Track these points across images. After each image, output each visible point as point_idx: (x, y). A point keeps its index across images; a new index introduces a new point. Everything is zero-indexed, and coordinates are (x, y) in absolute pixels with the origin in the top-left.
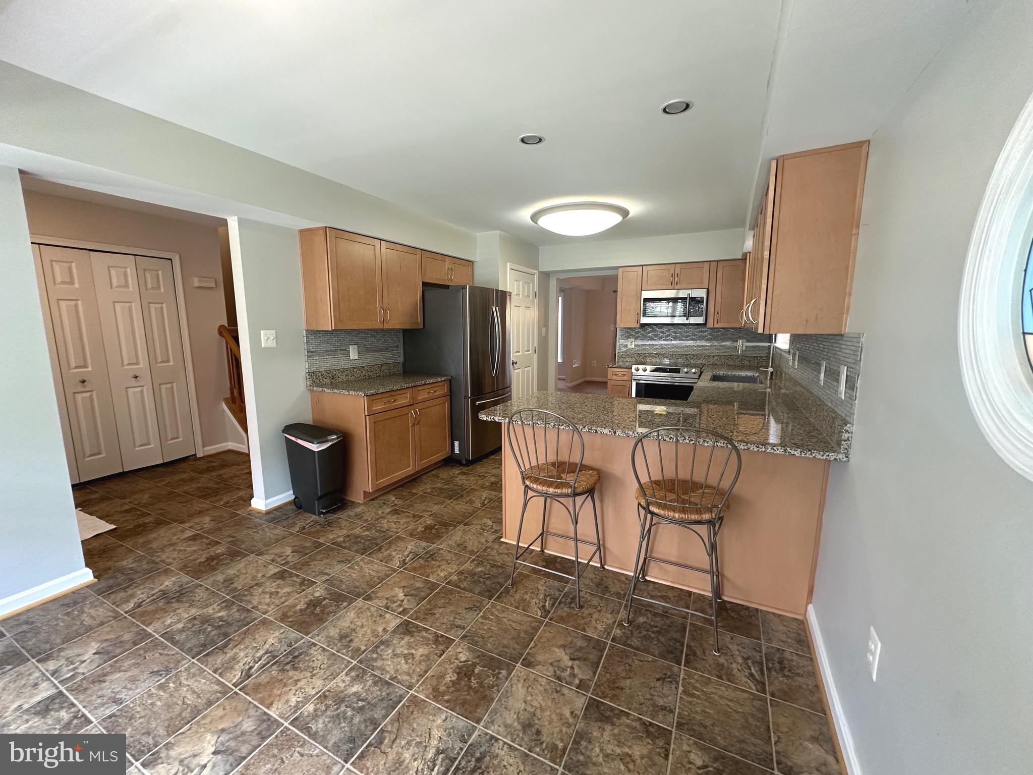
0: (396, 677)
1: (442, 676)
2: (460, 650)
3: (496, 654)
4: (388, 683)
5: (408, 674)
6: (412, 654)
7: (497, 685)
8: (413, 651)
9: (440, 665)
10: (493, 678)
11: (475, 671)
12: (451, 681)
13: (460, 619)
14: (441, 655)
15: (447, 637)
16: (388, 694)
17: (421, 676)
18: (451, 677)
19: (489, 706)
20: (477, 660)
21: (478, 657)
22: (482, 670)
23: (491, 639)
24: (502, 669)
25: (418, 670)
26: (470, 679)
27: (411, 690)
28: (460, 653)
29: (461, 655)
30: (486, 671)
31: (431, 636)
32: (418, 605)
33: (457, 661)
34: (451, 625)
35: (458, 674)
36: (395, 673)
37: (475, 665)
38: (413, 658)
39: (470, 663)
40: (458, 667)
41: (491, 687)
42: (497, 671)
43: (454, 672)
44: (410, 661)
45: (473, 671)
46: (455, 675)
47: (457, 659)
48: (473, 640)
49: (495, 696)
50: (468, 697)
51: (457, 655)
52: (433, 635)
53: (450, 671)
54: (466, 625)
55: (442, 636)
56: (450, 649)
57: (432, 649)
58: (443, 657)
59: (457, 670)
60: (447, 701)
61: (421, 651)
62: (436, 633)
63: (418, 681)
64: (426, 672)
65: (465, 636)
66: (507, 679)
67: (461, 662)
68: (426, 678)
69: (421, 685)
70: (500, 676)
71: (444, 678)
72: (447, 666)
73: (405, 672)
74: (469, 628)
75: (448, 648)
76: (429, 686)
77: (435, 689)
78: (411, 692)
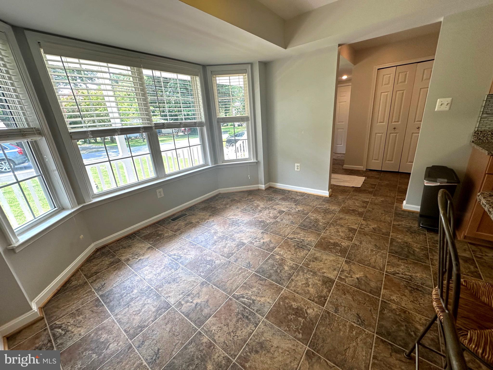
0: (293, 281)
1: (294, 300)
2: (316, 310)
3: (315, 332)
4: (289, 278)
5: (295, 286)
6: (309, 286)
7: (290, 330)
8: (311, 286)
9: (302, 299)
10: (295, 328)
11: (300, 318)
12: (292, 305)
13: (345, 310)
14: (310, 300)
15: (325, 302)
16: (283, 279)
17: (295, 291)
18: (295, 305)
19: (275, 324)
20: (308, 319)
21: (311, 320)
22: (301, 322)
23: (330, 331)
24: (302, 335)
25: (298, 290)
26: (294, 315)
27: (286, 288)
28: (313, 310)
29: (312, 310)
30: (300, 324)
31: (324, 293)
32: (351, 285)
33: (306, 308)
34: (337, 304)
35: (297, 309)
36: (295, 280)
37: (305, 318)
38: (306, 287)
39: (306, 315)
40: (302, 309)
41: (289, 326)
42: (301, 332)
43: (298, 307)
44: (304, 285)
45: (300, 317)
46: (296, 307)
47: (308, 308)
48: (326, 318)
49: (282, 328)
50: (281, 313)
51: (311, 308)
52: (325, 295)
53: (299, 304)
54: (340, 314)
55: (326, 300)
56: (315, 304)
57: (313, 295)
58: (309, 301)
59: (299, 308)
60: (279, 303)
61: (312, 290)
62: (328, 296)
63: (291, 290)
64: (297, 293)
65: (328, 313)
66: (295, 337)
67: (306, 310)
68: (293, 293)
69: (289, 291)
70: (297, 333)
71: (293, 302)
72: (302, 303)
73: (296, 284)
74: (338, 315)
75: (316, 303)
76: (288, 295)
77: (286, 298)
78: (285, 288)
